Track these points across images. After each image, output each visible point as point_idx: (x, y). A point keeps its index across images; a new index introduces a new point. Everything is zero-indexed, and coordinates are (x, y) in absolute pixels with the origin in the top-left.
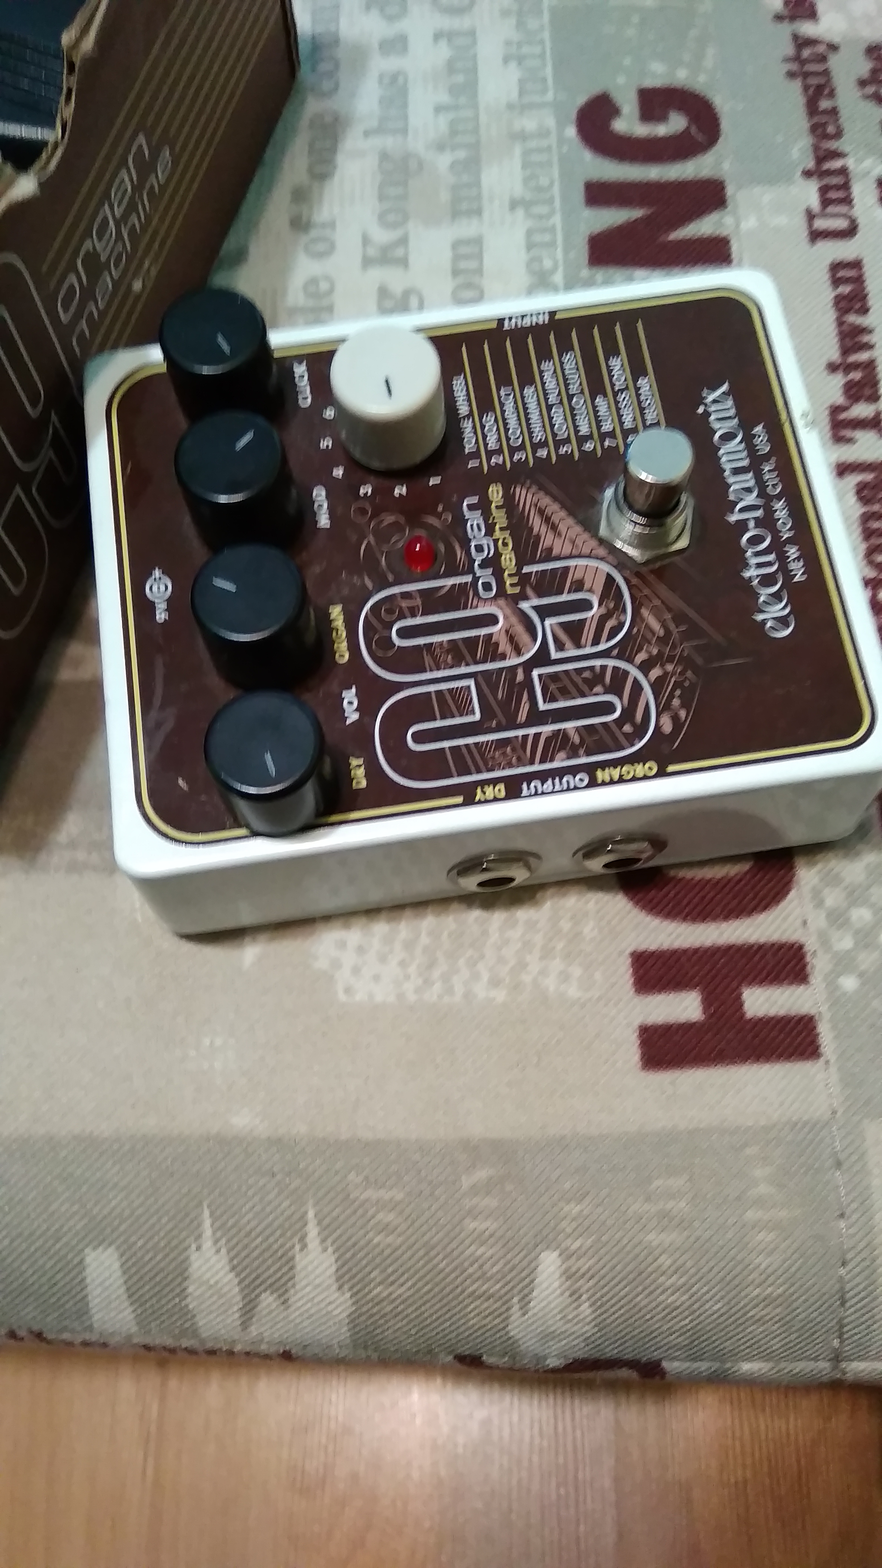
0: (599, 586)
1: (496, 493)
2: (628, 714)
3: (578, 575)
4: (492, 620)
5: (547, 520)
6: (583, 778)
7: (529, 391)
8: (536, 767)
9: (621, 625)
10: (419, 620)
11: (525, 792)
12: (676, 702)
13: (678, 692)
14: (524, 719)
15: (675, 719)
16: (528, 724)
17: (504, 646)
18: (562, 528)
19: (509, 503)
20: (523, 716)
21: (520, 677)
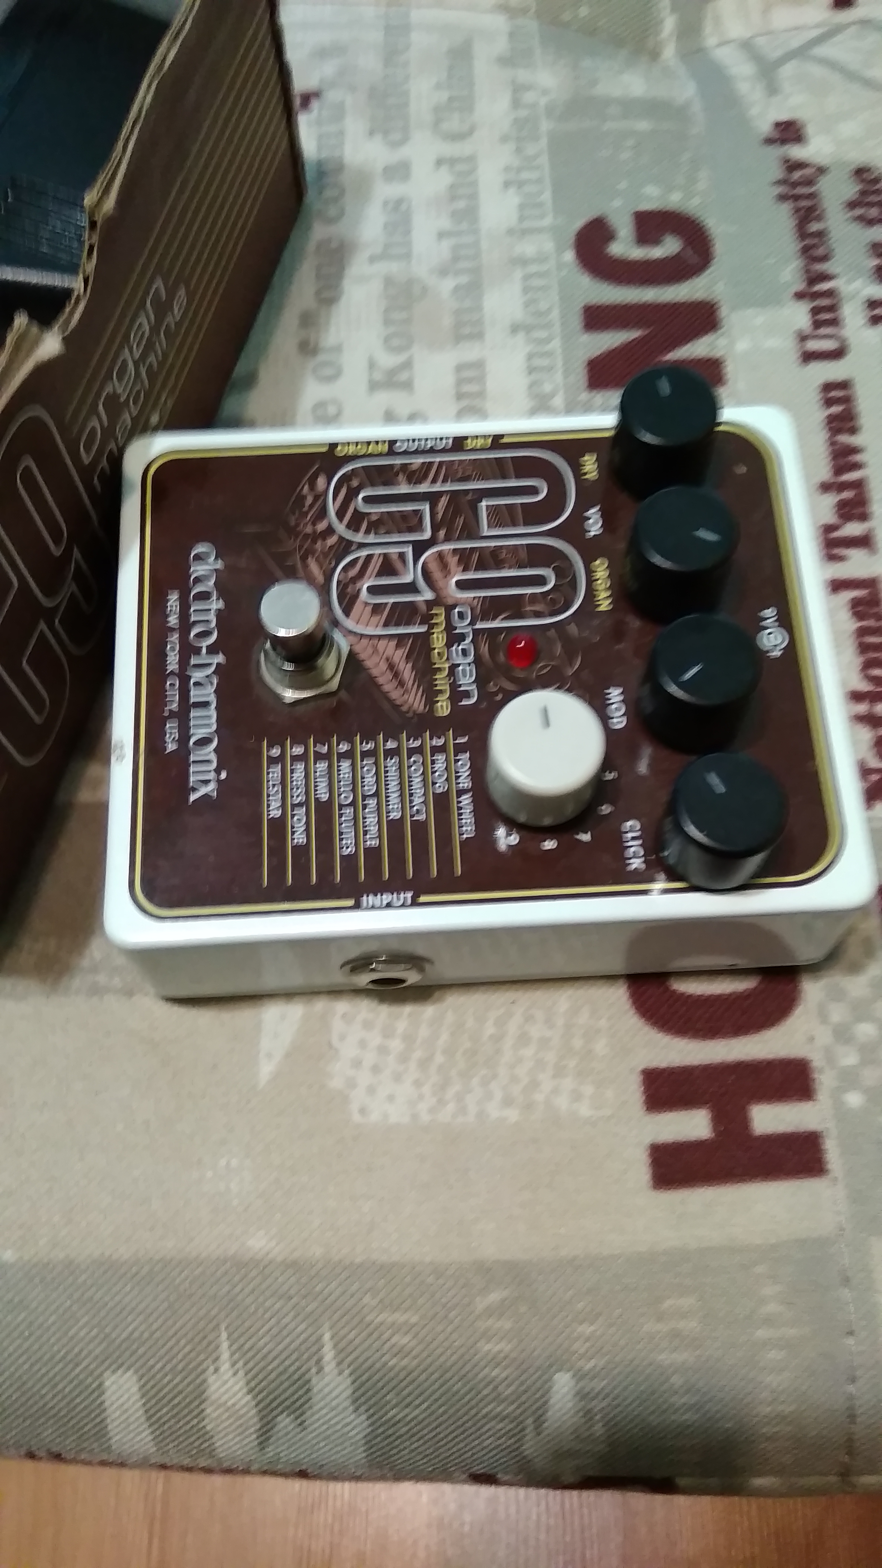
0: (357, 608)
1: (443, 708)
2: (352, 494)
3: (375, 619)
4: (462, 585)
5: (396, 675)
6: (400, 447)
7: (395, 815)
8: (438, 459)
9: (345, 569)
10: (529, 591)
11: (451, 441)
12: (309, 500)
13: (305, 509)
14: (443, 499)
15: (312, 486)
16: (440, 494)
17: (453, 561)
18: (383, 666)
19: (431, 695)
20: (443, 502)
21: (442, 533)
